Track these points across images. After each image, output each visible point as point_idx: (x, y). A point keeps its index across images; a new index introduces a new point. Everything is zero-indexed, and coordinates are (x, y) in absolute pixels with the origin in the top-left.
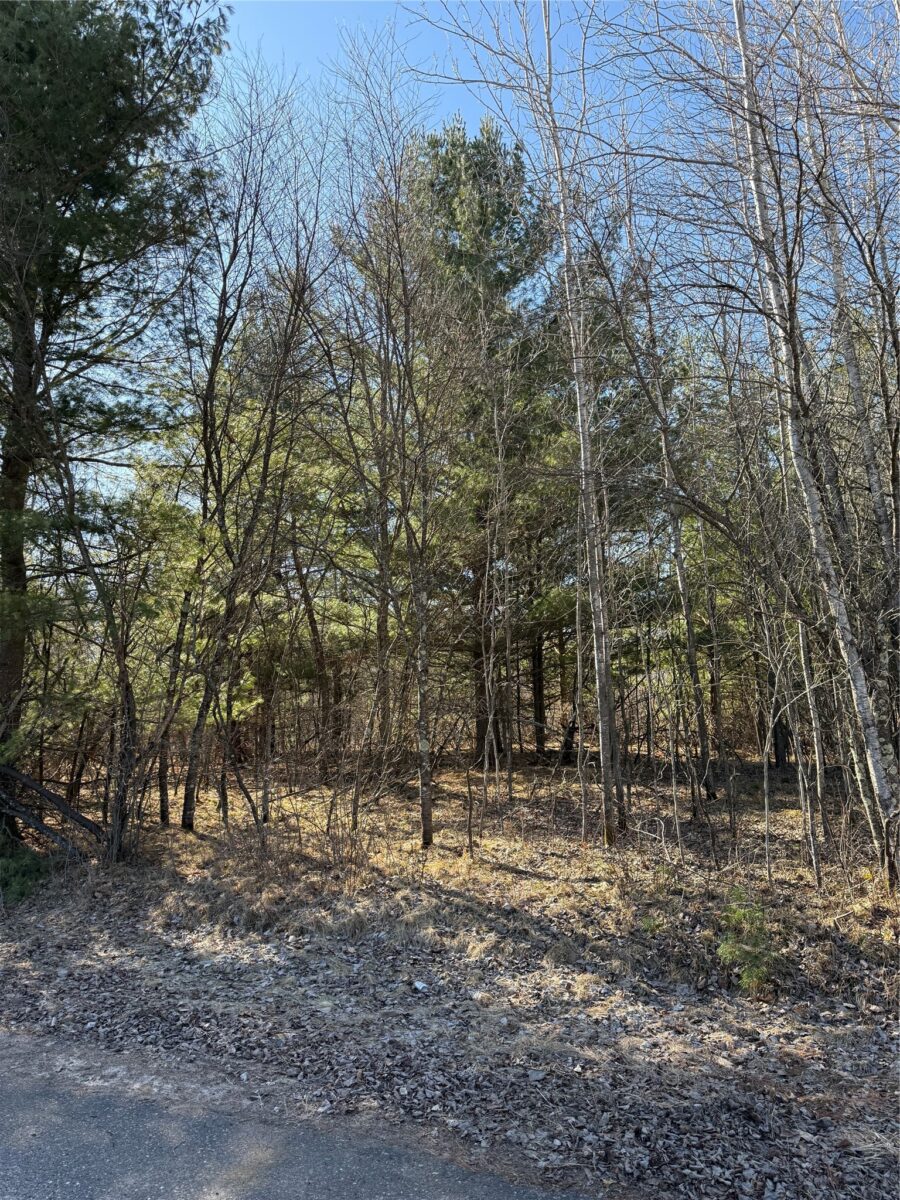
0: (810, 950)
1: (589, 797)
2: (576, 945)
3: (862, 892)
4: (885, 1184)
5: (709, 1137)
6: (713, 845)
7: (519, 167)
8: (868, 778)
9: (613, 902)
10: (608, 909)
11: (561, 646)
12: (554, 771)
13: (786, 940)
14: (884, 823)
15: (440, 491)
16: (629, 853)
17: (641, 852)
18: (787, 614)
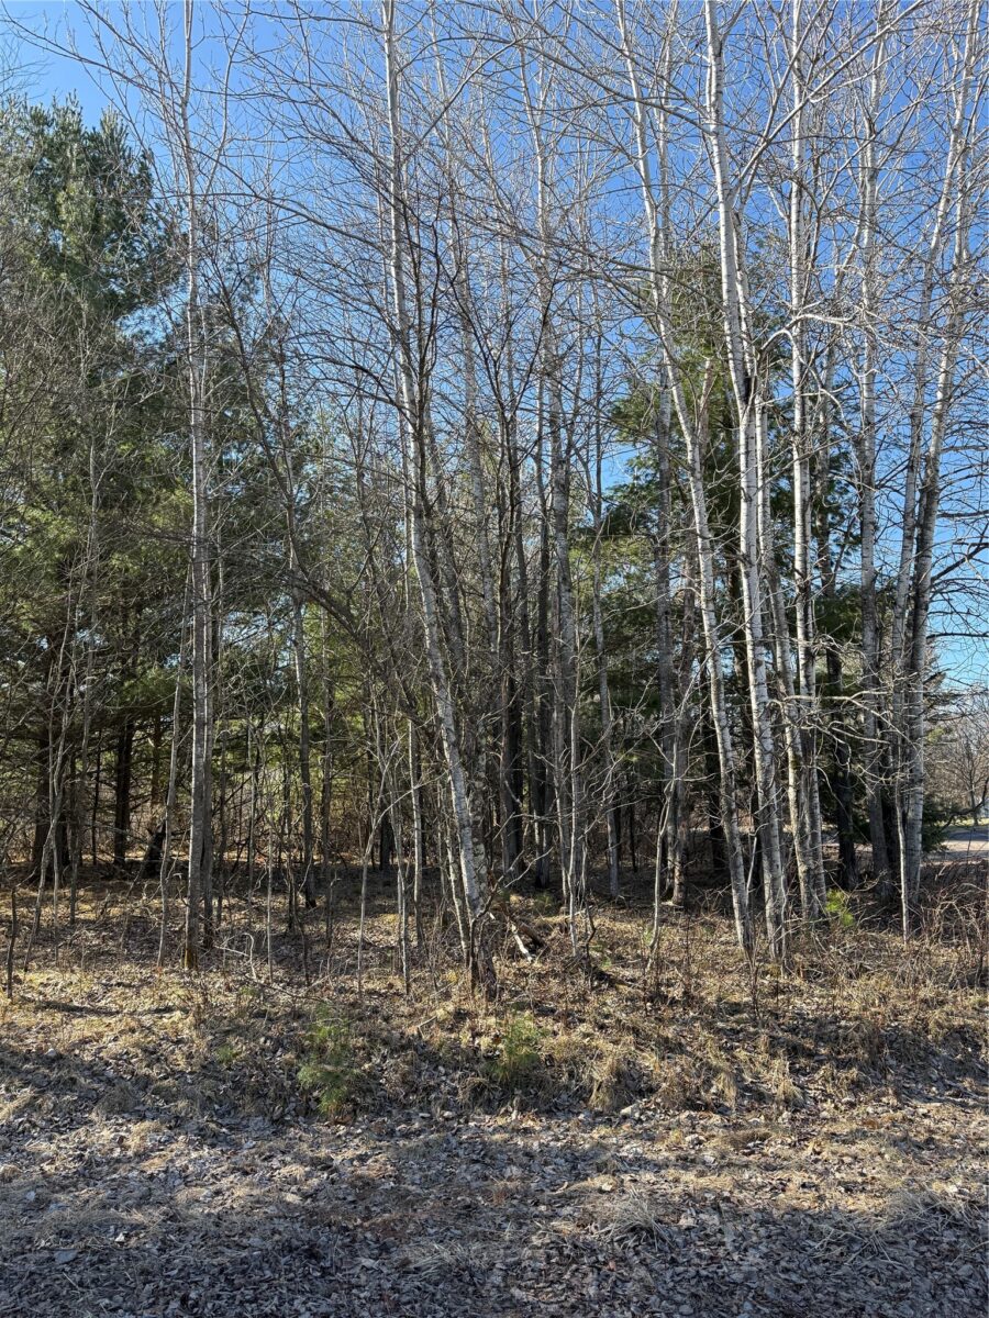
0: (392, 1061)
1: (170, 914)
2: (135, 1088)
3: (447, 996)
4: (438, 1297)
5: (265, 1286)
6: (305, 957)
7: (145, 179)
8: (461, 879)
9: (186, 1033)
10: (179, 1042)
11: (157, 738)
12: (132, 885)
13: (369, 1054)
14: (471, 922)
15: (9, 536)
16: (212, 975)
17: (225, 974)
18: (398, 713)
